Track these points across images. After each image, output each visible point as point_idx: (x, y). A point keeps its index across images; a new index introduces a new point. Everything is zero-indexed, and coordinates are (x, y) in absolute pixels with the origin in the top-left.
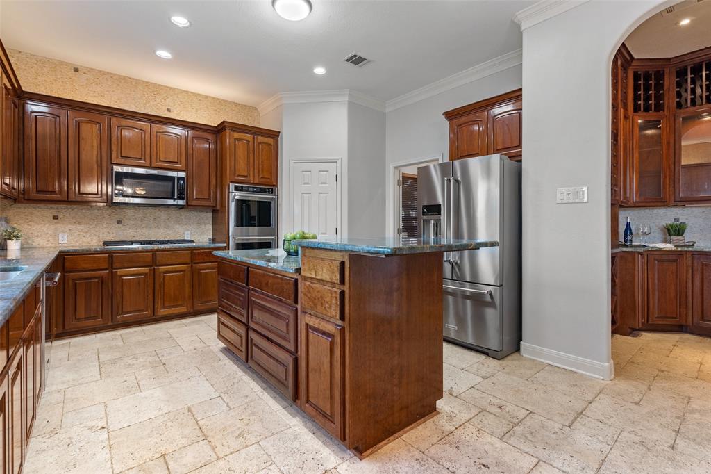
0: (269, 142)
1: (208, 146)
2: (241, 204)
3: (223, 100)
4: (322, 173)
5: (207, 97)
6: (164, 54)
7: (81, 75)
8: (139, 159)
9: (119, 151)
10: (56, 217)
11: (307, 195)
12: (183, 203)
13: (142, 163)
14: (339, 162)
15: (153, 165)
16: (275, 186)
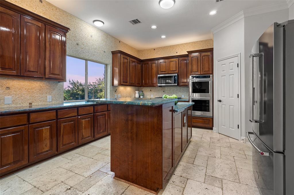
0: (208, 54)
1: (186, 61)
2: (194, 83)
3: (196, 42)
4: (231, 64)
5: (190, 43)
6: (163, 37)
7: (156, 51)
8: (165, 71)
9: (160, 70)
10: (151, 90)
11: (224, 77)
12: (176, 84)
13: (166, 73)
14: (239, 55)
15: (169, 73)
16: (211, 74)
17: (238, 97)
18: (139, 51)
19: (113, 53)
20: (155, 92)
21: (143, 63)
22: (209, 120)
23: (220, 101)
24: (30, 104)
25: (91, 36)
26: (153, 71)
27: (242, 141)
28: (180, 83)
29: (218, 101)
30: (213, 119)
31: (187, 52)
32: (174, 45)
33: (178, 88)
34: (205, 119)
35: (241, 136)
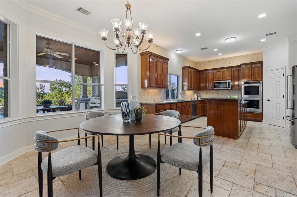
0: (258, 66)
1: (238, 70)
4: (277, 74)
6: (220, 54)
7: (210, 62)
8: (220, 79)
9: (216, 77)
10: (206, 93)
11: (272, 83)
12: (230, 88)
13: (220, 80)
14: (285, 68)
15: (223, 79)
16: (261, 80)
17: (284, 97)
18: (196, 63)
19: (183, 68)
20: (210, 94)
21: (201, 73)
22: (259, 115)
23: (269, 100)
24: (154, 101)
25: (173, 59)
26: (209, 78)
27: (286, 128)
28: (233, 87)
29: (267, 100)
30: (262, 114)
31: (240, 64)
32: (227, 58)
33: (231, 91)
34: (255, 114)
35: (286, 124)
